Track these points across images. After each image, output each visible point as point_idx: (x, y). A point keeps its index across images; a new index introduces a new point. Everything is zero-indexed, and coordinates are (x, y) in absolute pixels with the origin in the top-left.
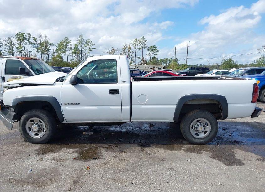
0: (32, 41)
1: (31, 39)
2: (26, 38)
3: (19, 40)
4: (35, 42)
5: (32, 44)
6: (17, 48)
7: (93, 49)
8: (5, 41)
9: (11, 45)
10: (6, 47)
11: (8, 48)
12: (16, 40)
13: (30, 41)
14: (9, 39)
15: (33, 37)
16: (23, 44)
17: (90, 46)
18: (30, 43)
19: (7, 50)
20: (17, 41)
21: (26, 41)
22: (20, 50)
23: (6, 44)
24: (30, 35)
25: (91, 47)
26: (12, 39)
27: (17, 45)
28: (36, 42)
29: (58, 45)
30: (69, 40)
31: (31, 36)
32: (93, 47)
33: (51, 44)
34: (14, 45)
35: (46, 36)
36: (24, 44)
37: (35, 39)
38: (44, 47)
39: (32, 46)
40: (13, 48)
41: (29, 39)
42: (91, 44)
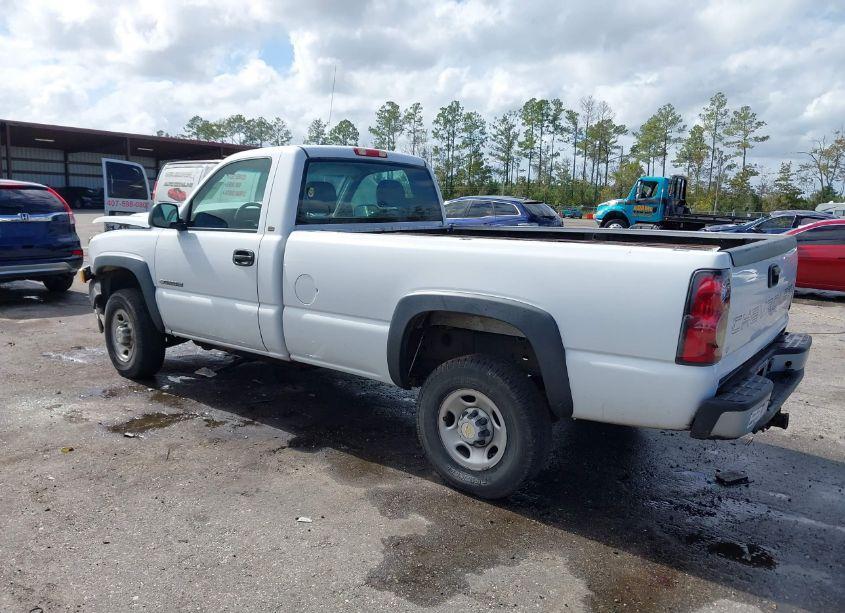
0: (564, 122)
1: (563, 115)
2: (548, 115)
3: (529, 122)
4: (572, 126)
5: (563, 130)
6: (520, 144)
7: (756, 139)
8: (495, 127)
9: (507, 138)
10: (495, 144)
11: (500, 146)
12: (521, 121)
13: (557, 123)
14: (505, 119)
15: (568, 112)
16: (538, 133)
17: (746, 133)
18: (557, 128)
19: (495, 152)
20: (523, 124)
21: (546, 124)
22: (528, 151)
23: (495, 136)
24: (561, 104)
25: (751, 135)
26: (511, 120)
27: (522, 138)
28: (575, 124)
29: (640, 133)
30: (677, 114)
31: (563, 107)
32: (760, 132)
33: (621, 130)
34: (516, 136)
35: (605, 107)
36: (542, 133)
37: (572, 116)
38: (599, 139)
39: (562, 138)
40: (510, 145)
41: (555, 118)
42: (754, 124)
